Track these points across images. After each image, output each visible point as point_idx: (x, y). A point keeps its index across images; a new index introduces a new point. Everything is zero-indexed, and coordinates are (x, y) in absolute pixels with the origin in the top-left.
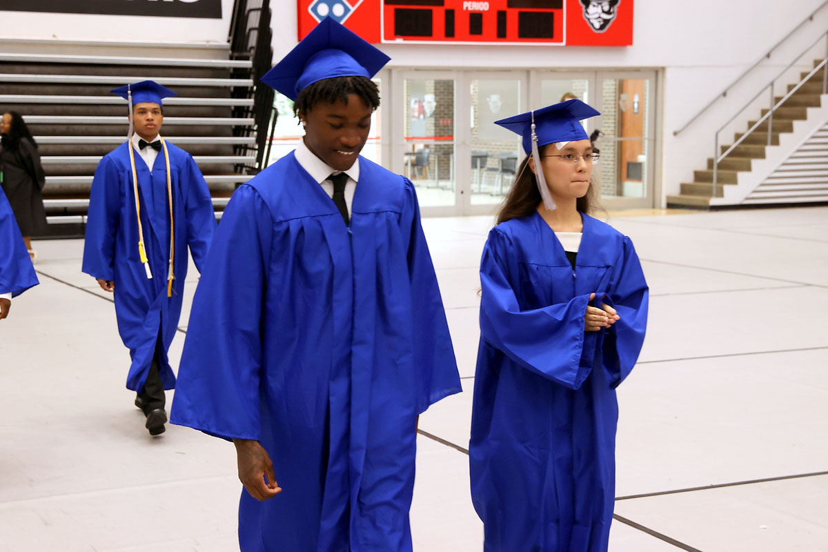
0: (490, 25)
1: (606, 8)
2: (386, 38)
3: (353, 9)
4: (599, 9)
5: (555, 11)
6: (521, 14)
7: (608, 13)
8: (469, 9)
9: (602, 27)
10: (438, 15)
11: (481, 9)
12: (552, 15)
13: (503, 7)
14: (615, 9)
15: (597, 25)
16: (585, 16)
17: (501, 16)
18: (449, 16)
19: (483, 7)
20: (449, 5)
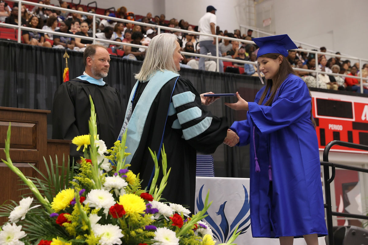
0: (344, 139)
6: (360, 134)
8: (332, 129)
11: (338, 129)
13: (350, 129)
17: (350, 134)
18: (322, 131)
19: (339, 128)
20: (321, 126)
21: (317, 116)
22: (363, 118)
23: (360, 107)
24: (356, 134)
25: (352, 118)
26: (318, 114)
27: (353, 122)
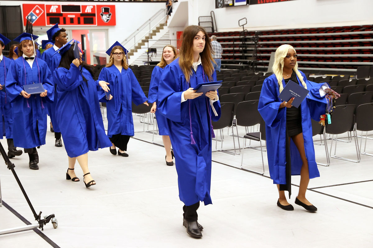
0: (76, 21)
1: (108, 16)
2: (47, 24)
3: (38, 17)
4: (106, 17)
5: (94, 17)
6: (84, 18)
7: (109, 17)
8: (69, 17)
9: (107, 21)
10: (61, 19)
12: (93, 18)
13: (79, 16)
14: (110, 16)
15: (106, 21)
16: (102, 18)
17: (79, 19)
18: (64, 19)
19: (73, 16)
20: (64, 16)
21: (62, 12)
22: (86, 11)
23: (85, 7)
24: (82, 19)
25: (80, 11)
26: (63, 11)
27: (81, 14)
